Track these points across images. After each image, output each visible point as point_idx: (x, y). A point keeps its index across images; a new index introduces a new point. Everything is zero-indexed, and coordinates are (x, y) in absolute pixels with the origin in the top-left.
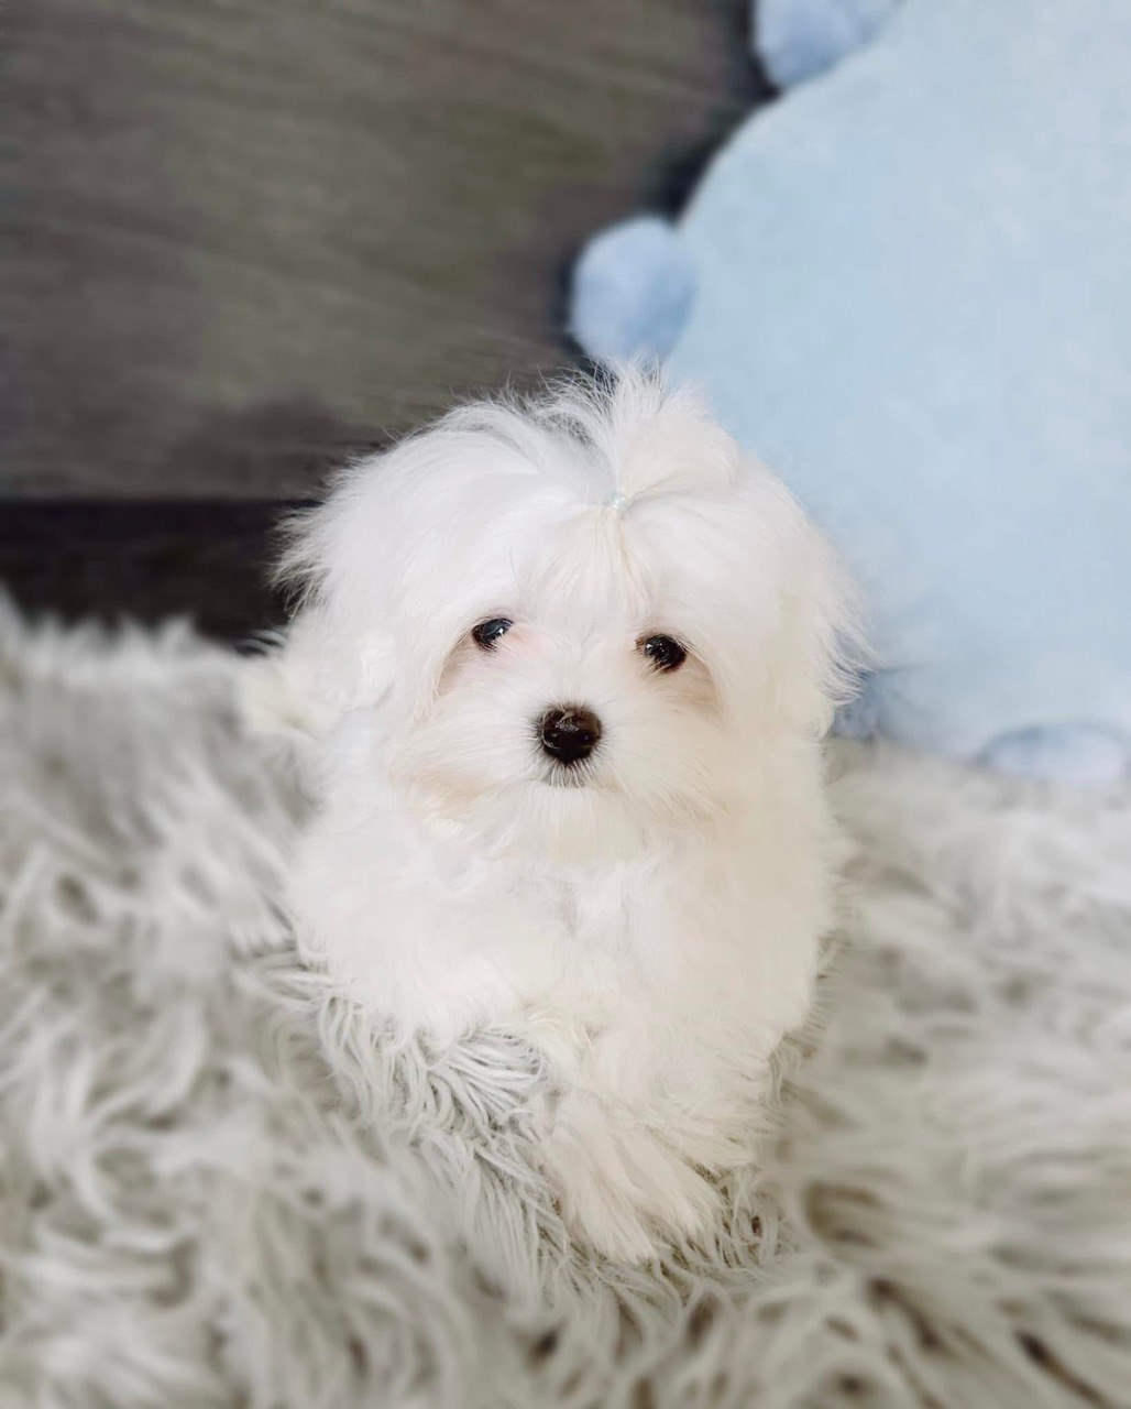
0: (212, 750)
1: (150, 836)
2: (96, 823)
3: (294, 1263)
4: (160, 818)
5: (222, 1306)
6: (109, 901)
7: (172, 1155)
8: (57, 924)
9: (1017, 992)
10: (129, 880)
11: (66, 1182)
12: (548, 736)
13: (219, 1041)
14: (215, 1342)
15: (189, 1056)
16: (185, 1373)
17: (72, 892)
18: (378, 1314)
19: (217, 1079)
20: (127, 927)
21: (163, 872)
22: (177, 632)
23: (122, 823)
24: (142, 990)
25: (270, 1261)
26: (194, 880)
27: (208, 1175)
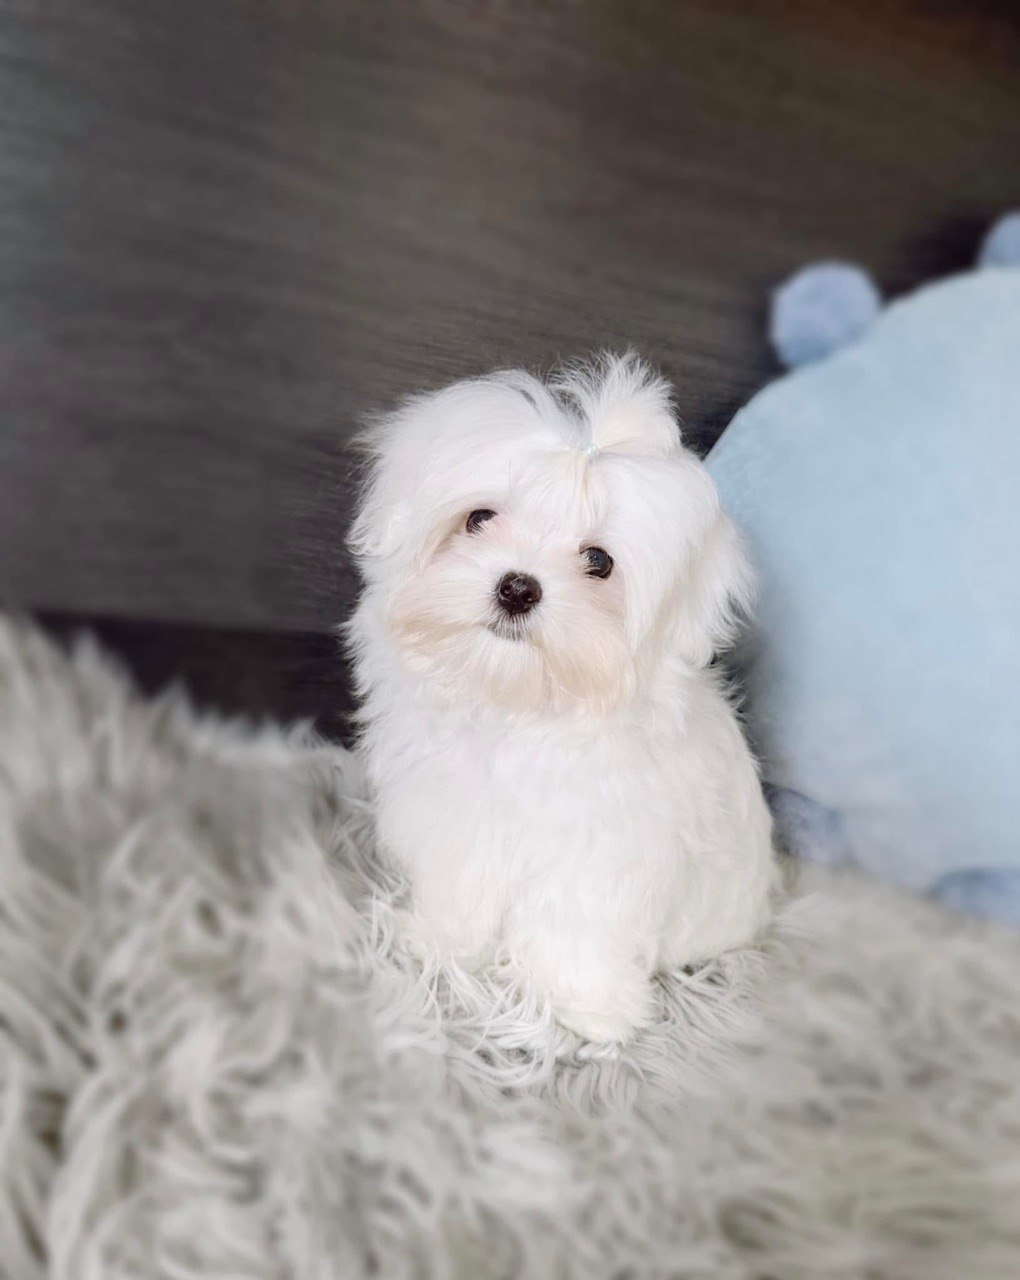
0: (317, 817)
1: (264, 878)
2: (228, 862)
3: (333, 1192)
4: (273, 864)
5: (280, 1212)
6: (231, 921)
7: (258, 1106)
8: (193, 934)
9: (923, 1077)
10: (246, 908)
11: (184, 1110)
12: (502, 592)
13: (298, 1031)
14: (272, 1237)
15: (277, 1038)
16: (250, 1248)
17: (207, 915)
18: (388, 1238)
19: (292, 1060)
20: (241, 944)
21: (272, 905)
22: (303, 728)
23: (246, 867)
24: (247, 989)
25: (316, 1185)
26: (293, 913)
27: (278, 1122)
